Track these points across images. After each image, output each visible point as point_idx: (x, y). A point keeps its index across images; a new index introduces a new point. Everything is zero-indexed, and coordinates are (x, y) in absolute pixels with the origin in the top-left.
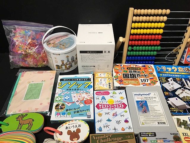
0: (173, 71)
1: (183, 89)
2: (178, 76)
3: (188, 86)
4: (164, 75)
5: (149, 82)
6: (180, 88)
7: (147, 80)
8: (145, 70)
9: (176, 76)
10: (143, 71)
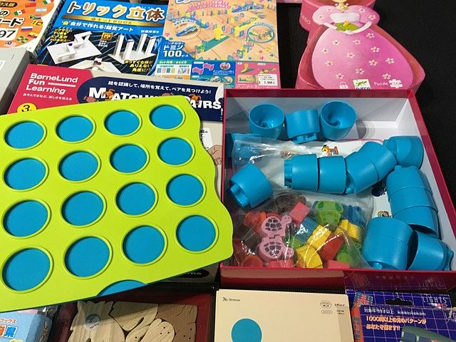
0: (110, 15)
1: (99, 60)
2: (115, 28)
3: (121, 55)
4: (73, 24)
5: (13, 37)
6: (92, 58)
7: (8, 34)
8: (26, 9)
9: (109, 28)
10: (18, 12)
